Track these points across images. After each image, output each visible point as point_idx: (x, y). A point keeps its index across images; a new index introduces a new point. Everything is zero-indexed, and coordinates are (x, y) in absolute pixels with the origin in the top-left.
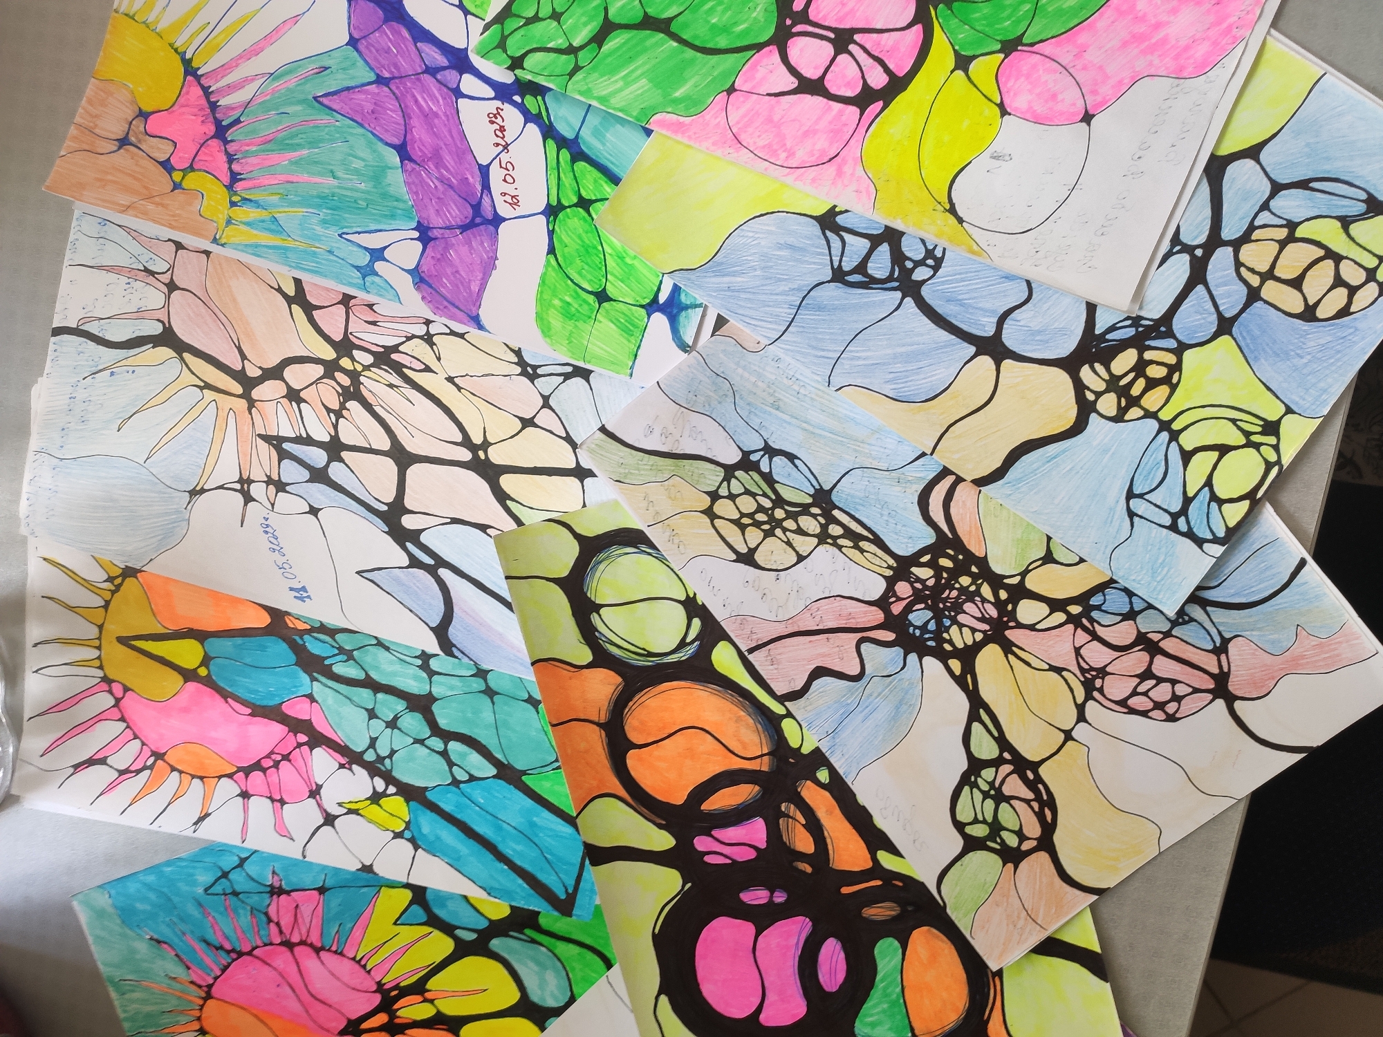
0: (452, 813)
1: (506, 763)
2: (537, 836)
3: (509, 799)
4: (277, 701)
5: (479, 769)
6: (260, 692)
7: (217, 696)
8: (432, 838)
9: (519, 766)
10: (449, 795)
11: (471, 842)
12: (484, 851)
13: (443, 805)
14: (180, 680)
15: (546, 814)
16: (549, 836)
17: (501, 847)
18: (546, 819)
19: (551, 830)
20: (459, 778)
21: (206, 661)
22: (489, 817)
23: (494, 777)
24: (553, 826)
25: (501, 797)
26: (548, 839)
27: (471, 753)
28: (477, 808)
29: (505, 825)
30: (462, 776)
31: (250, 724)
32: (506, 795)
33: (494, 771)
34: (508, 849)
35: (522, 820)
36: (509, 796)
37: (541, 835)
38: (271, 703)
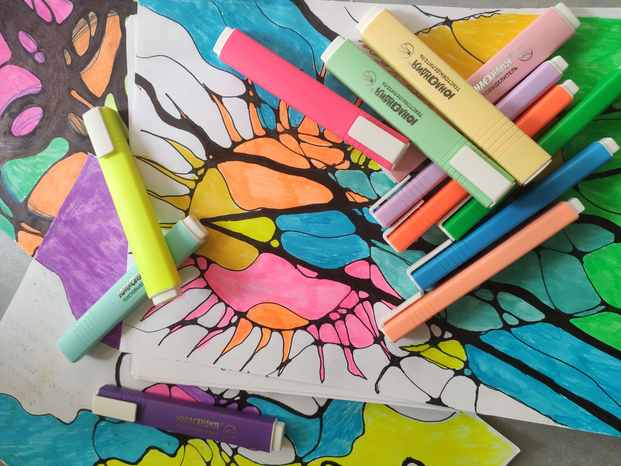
0: (506, 353)
1: (554, 308)
2: (589, 369)
3: (559, 340)
4: (340, 264)
5: (528, 314)
6: (325, 258)
7: (288, 264)
8: (491, 375)
9: (566, 309)
10: (502, 338)
11: (528, 377)
12: (541, 384)
13: (497, 347)
14: (255, 251)
15: (595, 351)
16: (601, 370)
17: (557, 381)
18: (596, 355)
19: (601, 364)
20: (510, 323)
21: (278, 234)
22: (541, 355)
23: (543, 321)
24: (603, 361)
25: (551, 338)
26: (601, 372)
27: (520, 301)
28: (529, 348)
29: (558, 362)
30: (512, 321)
31: (318, 284)
32: (555, 336)
33: (542, 316)
34: (565, 382)
35: (574, 357)
36: (558, 337)
37: (593, 369)
38: (335, 267)
